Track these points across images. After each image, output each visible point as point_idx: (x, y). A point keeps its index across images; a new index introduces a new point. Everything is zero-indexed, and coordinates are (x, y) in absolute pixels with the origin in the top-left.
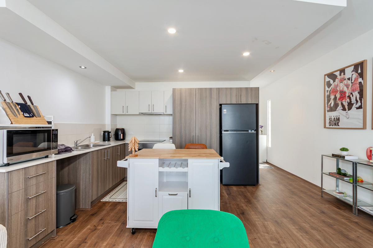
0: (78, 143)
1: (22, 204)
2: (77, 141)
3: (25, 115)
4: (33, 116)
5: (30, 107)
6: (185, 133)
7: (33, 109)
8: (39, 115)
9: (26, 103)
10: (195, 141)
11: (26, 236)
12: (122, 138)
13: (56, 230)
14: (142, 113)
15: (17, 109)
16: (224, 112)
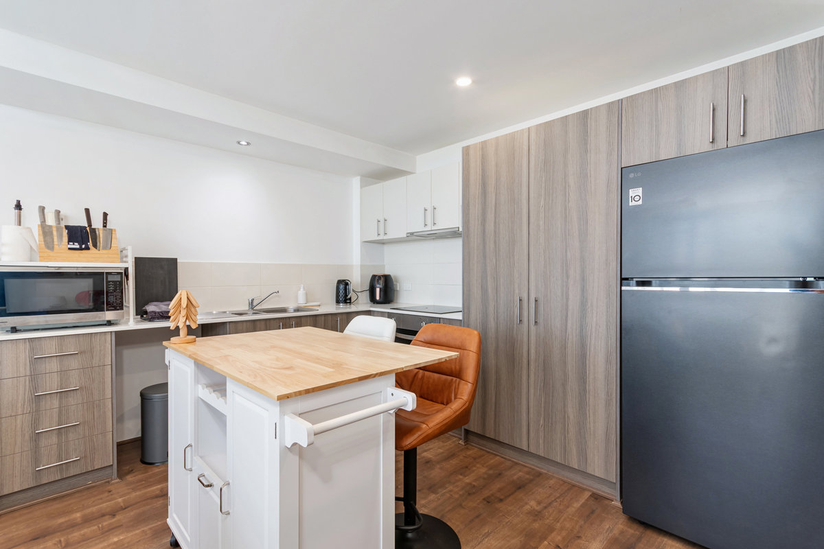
0: (255, 304)
1: (24, 402)
2: (253, 300)
3: (69, 246)
4: (87, 248)
5: (95, 232)
6: (497, 290)
7: (101, 236)
8: (108, 245)
9: (90, 225)
10: (525, 319)
11: (36, 460)
12: (378, 298)
13: (115, 466)
14: (412, 234)
15: (60, 236)
16: (633, 199)
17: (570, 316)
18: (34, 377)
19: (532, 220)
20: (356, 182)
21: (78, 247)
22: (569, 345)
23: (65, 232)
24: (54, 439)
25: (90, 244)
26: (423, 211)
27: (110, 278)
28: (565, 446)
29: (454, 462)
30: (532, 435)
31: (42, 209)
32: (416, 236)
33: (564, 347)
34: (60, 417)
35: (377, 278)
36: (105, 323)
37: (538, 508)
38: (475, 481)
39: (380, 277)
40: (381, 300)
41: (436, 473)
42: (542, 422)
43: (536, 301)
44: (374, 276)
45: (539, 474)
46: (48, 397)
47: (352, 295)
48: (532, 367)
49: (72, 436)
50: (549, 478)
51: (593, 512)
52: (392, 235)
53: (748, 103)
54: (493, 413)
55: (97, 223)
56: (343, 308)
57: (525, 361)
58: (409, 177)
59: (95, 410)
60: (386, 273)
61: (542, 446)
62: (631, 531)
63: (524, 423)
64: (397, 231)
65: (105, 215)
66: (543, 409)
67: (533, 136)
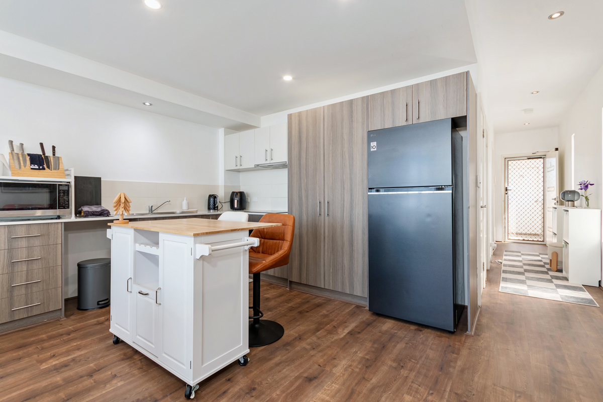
0: (153, 210)
1: (4, 267)
2: (152, 207)
3: (31, 167)
4: (44, 169)
5: (48, 158)
6: (307, 198)
7: (52, 161)
8: (57, 167)
9: (44, 154)
10: (322, 213)
11: (11, 304)
12: (236, 206)
13: (63, 310)
14: (258, 165)
15: (25, 161)
16: (372, 147)
17: (345, 211)
18: (10, 250)
19: (326, 158)
20: (221, 131)
21: (37, 167)
22: (345, 226)
23: (28, 158)
24: (23, 291)
25: (45, 166)
26: (265, 151)
27: (61, 188)
28: (343, 282)
29: (283, 298)
30: (326, 278)
31: (11, 142)
32: (261, 167)
33: (342, 227)
34: (27, 277)
35: (235, 194)
36: (56, 217)
37: (327, 313)
38: (294, 305)
39: (237, 193)
40: (238, 207)
41: (272, 303)
42: (331, 271)
43: (328, 203)
44: (233, 193)
45: (330, 300)
46: (19, 263)
47: (218, 204)
48: (326, 241)
49: (35, 289)
50: (334, 301)
51: (355, 313)
52: (245, 166)
53: (420, 103)
54: (305, 269)
55: (49, 153)
56: (212, 212)
57: (322, 237)
58: (256, 129)
59: (51, 273)
60: (241, 191)
61: (331, 284)
62: (372, 318)
63: (322, 273)
64: (248, 164)
65: (54, 148)
66: (332, 264)
67: (326, 111)
